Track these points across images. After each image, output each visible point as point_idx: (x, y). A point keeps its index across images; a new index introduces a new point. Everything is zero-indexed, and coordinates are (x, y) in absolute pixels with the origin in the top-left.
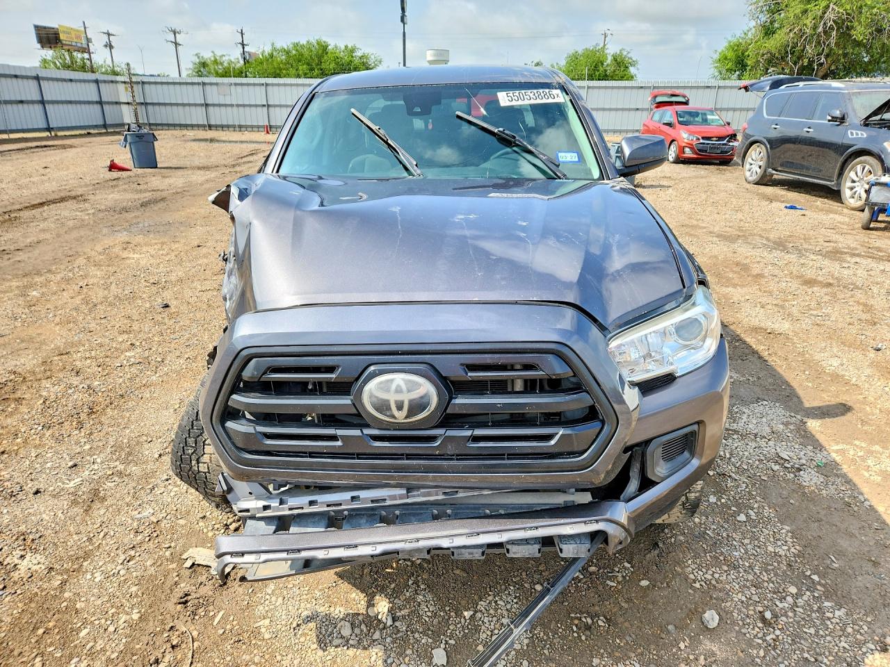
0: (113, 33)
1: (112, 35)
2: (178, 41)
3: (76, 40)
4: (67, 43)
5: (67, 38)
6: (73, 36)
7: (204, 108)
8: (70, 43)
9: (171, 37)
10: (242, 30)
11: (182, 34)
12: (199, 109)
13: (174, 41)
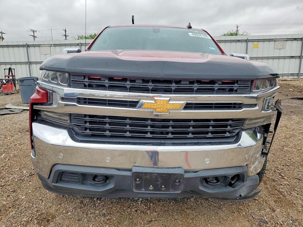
0: (4, 32)
1: (3, 33)
2: (35, 35)
7: (28, 65)
9: (32, 34)
11: (37, 32)
12: (24, 66)
13: (33, 35)
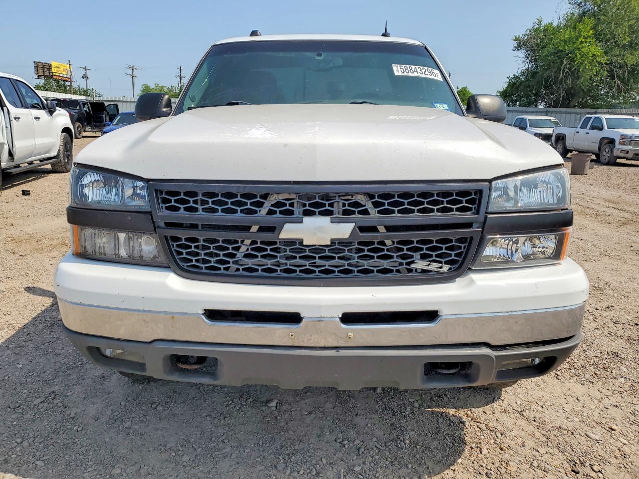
3: (63, 73)
4: (57, 74)
5: (57, 71)
6: (62, 69)
8: (59, 75)
10: (181, 67)
